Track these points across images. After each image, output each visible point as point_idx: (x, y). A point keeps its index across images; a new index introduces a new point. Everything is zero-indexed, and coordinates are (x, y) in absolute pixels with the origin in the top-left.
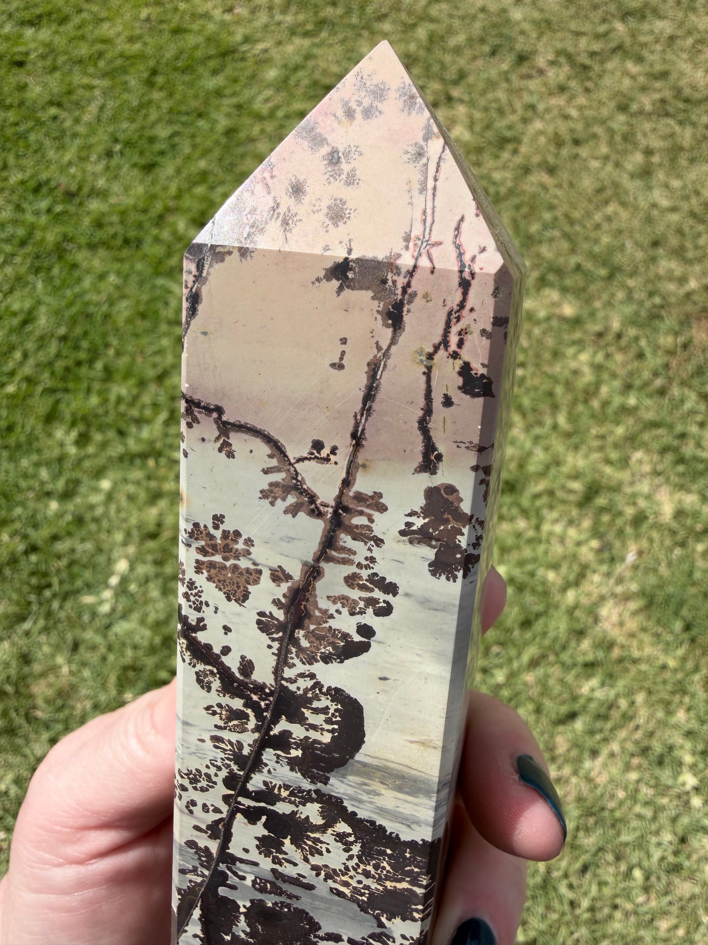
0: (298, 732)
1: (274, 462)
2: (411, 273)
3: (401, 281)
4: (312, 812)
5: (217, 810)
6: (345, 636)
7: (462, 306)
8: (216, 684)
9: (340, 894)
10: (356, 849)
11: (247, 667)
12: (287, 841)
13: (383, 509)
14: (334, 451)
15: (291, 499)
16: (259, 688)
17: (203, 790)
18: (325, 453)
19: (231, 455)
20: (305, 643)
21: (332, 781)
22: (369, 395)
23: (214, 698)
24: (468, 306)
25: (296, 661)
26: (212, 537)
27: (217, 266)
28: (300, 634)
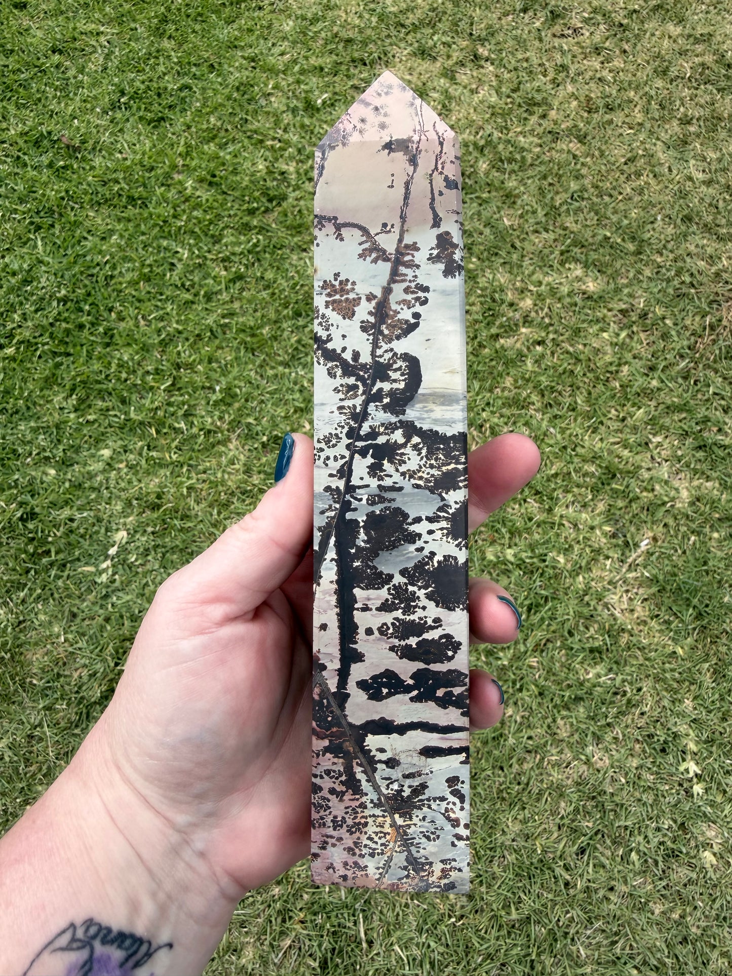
0: (386, 386)
1: (364, 238)
2: (419, 142)
3: (415, 146)
4: (398, 436)
5: (343, 457)
6: (407, 321)
7: (441, 152)
8: (339, 372)
9: (418, 486)
10: (424, 452)
11: (356, 355)
12: (385, 462)
13: (418, 249)
14: (392, 226)
15: (374, 255)
16: (364, 366)
17: (334, 446)
18: (388, 229)
19: (342, 240)
20: (386, 332)
21: (408, 411)
22: (406, 197)
23: (339, 381)
24: (444, 152)
25: (383, 344)
26: (334, 286)
27: (332, 152)
28: (383, 327)
